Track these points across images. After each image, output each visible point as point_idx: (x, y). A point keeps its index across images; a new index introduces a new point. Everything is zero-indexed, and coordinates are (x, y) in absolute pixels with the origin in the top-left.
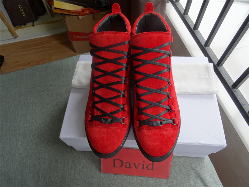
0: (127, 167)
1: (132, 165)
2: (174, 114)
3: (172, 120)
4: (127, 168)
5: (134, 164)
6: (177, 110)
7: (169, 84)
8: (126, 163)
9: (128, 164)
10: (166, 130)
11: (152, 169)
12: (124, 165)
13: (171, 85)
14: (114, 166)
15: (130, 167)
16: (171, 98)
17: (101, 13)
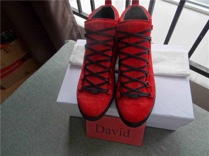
0: (107, 132)
1: (112, 131)
2: (150, 89)
3: (148, 94)
4: (107, 134)
5: (113, 130)
6: (153, 86)
7: (148, 65)
8: (106, 130)
9: (108, 130)
10: (142, 102)
11: (128, 136)
12: (105, 131)
13: (150, 65)
14: (97, 131)
15: (110, 133)
16: (149, 76)
17: (10, 44)
